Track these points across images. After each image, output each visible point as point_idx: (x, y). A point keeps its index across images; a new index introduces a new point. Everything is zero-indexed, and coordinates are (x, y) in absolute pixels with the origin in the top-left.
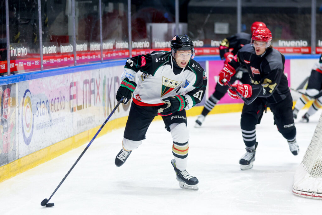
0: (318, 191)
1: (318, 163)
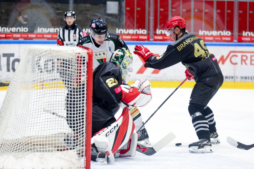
0: (3, 167)
1: (4, 142)
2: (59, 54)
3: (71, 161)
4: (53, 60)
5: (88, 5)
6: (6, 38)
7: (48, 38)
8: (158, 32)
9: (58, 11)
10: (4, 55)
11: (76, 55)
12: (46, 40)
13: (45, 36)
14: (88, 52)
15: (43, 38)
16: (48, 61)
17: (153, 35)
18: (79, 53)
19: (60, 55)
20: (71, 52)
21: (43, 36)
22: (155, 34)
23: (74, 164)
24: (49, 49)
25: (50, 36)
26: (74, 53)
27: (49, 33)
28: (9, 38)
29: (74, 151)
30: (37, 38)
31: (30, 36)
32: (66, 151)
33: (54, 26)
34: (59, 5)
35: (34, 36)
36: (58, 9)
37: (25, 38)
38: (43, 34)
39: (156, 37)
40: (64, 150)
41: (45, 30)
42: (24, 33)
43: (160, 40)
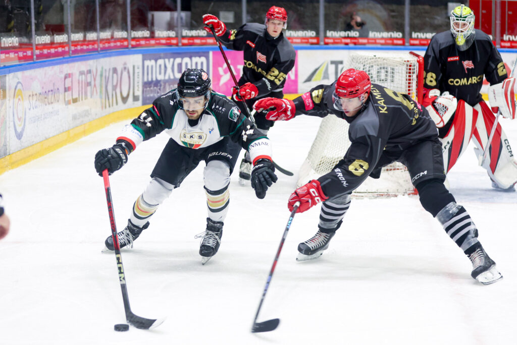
2: (385, 61)
3: (398, 183)
4: (386, 69)
5: (427, 7)
6: (334, 43)
7: (382, 44)
8: (506, 37)
9: (393, 14)
10: (332, 62)
11: (405, 63)
12: (379, 46)
13: (378, 41)
14: (418, 60)
15: (375, 43)
16: (381, 68)
17: (500, 41)
18: (408, 61)
19: (386, 63)
20: (399, 60)
21: (376, 41)
22: (502, 41)
23: (401, 186)
24: (373, 56)
25: (383, 41)
26: (402, 61)
27: (382, 38)
28: (337, 43)
29: (402, 172)
30: (369, 43)
31: (361, 41)
32: (392, 171)
33: (388, 29)
34: (394, 7)
35: (365, 41)
36: (393, 11)
37: (355, 44)
38: (375, 39)
39: (503, 44)
40: (391, 170)
41: (378, 35)
42: (355, 38)
43: (508, 47)
